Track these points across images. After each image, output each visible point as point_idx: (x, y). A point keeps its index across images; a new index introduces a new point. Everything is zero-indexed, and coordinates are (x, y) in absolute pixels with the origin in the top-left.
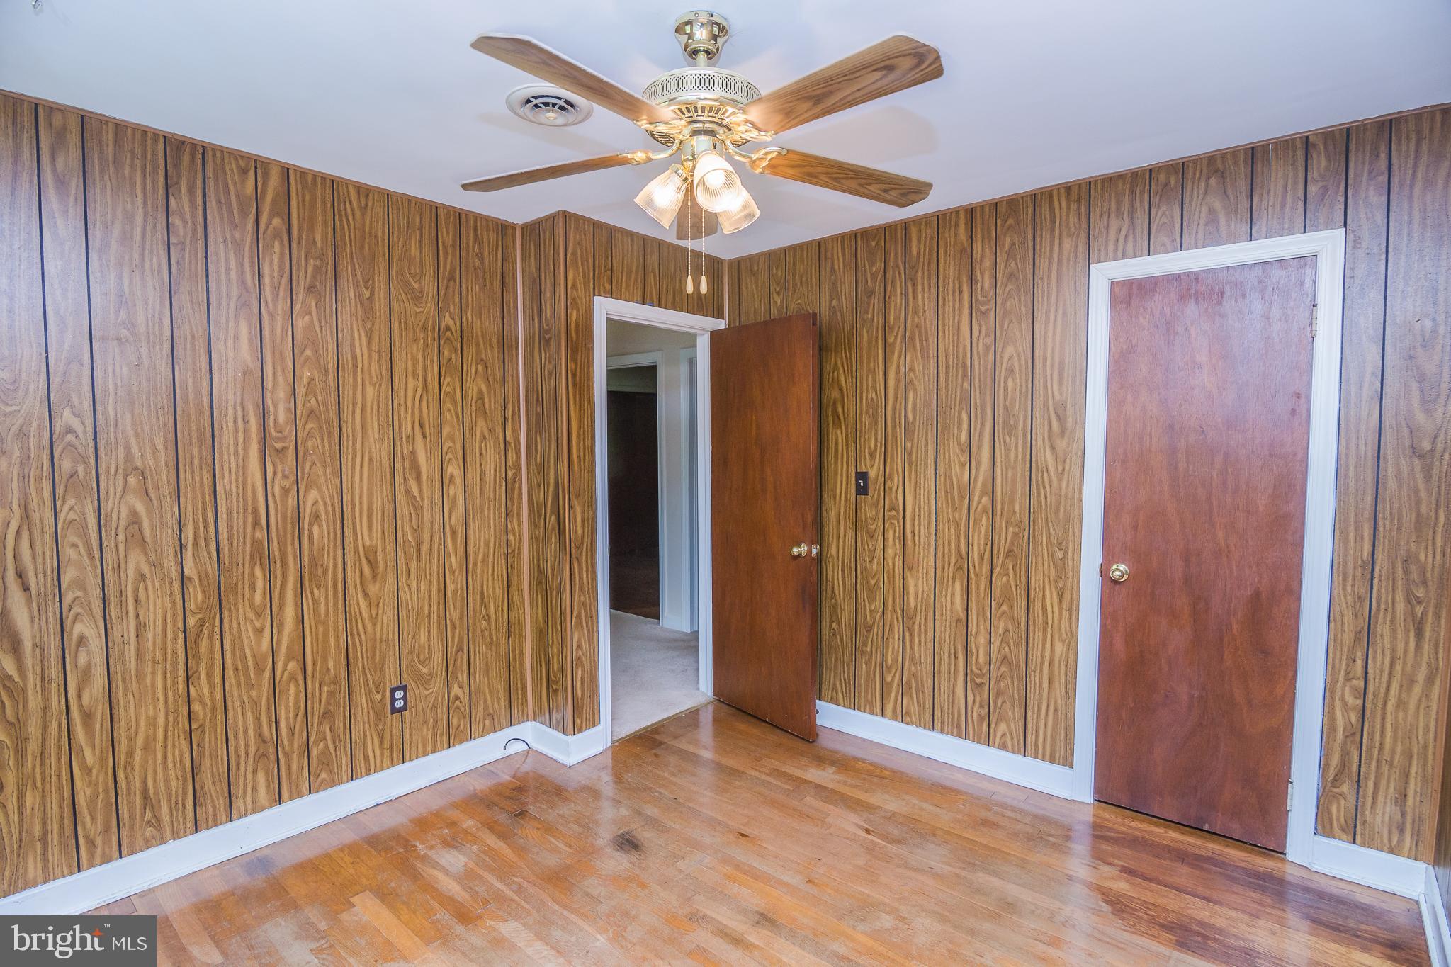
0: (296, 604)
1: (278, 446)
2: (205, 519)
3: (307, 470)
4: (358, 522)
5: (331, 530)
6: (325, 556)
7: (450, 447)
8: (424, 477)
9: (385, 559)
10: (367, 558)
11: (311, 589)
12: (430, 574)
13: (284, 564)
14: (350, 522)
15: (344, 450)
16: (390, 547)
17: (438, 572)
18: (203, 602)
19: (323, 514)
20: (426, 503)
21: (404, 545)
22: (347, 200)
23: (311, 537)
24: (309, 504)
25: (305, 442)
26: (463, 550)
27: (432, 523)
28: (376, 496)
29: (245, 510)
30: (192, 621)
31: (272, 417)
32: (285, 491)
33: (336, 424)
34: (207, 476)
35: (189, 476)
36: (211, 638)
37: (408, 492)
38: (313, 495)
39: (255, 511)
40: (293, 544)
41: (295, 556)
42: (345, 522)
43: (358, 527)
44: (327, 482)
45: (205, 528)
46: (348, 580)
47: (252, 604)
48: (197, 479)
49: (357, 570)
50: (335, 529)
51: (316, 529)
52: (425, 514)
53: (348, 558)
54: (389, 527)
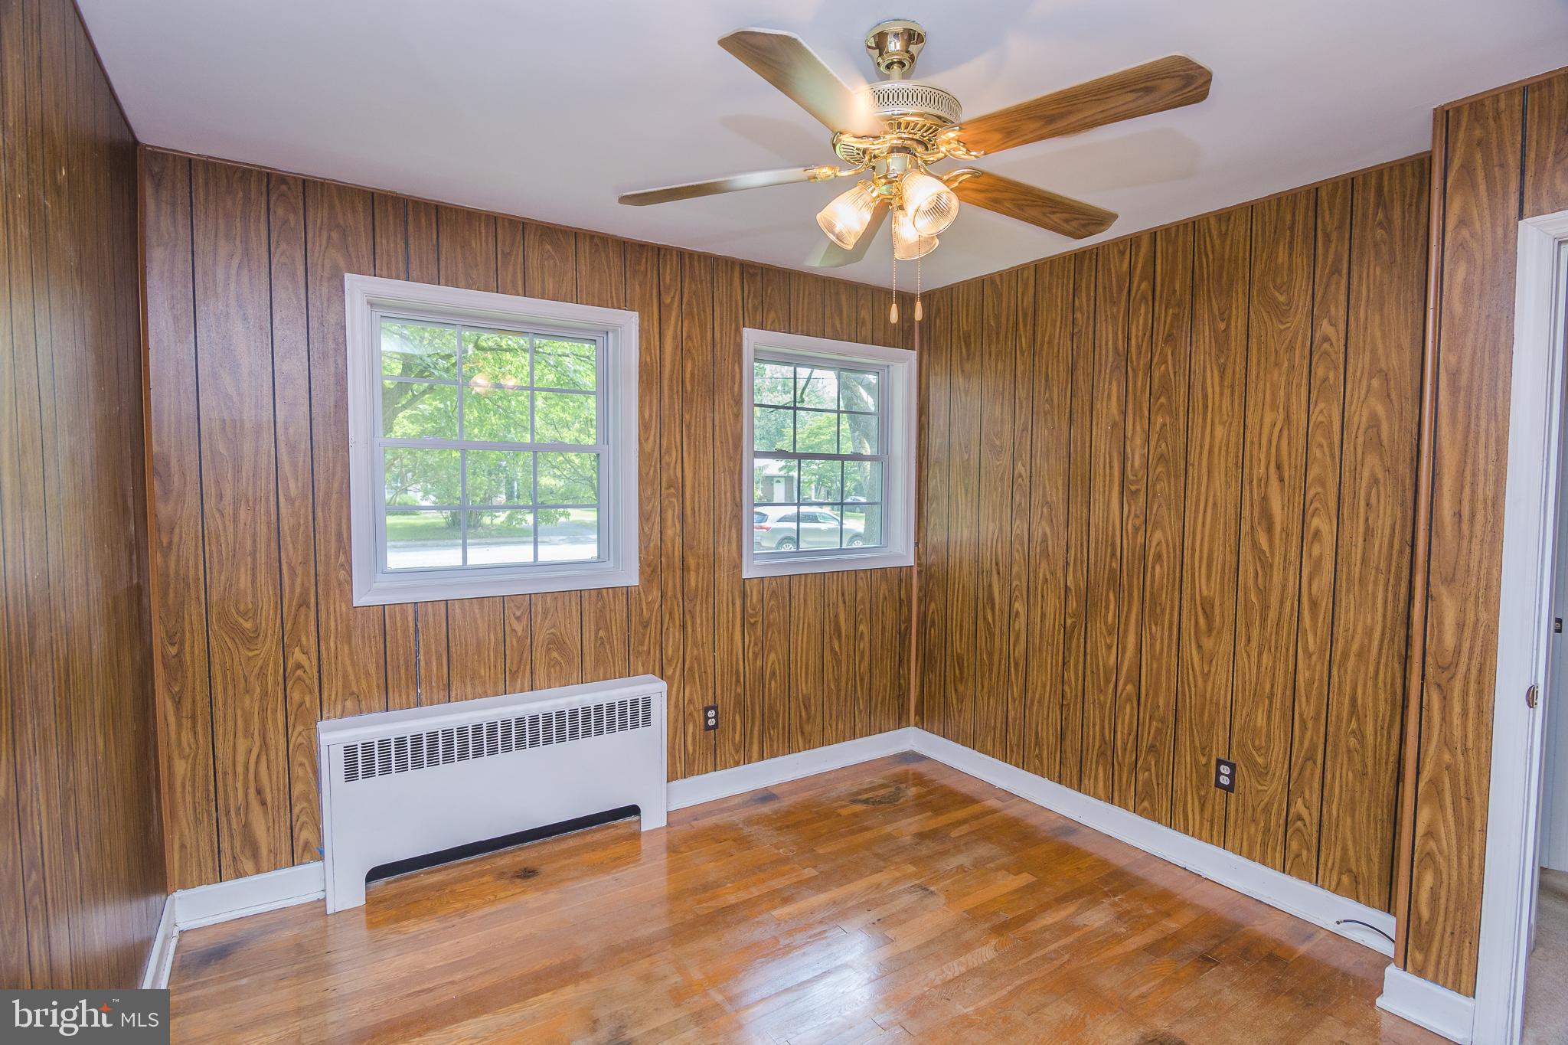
0: (1137, 634)
1: (1133, 488)
2: (1082, 545)
3: (1154, 511)
4: (1197, 569)
5: (1171, 572)
6: (1164, 596)
7: (1318, 493)
8: (1278, 528)
9: (1223, 615)
10: (1203, 609)
11: (1150, 624)
12: (1276, 648)
13: (1130, 595)
14: (1189, 567)
15: (1189, 493)
16: (1229, 603)
17: (1287, 649)
18: (1077, 609)
19: (1165, 556)
20: (1278, 560)
21: (1246, 605)
22: (1207, 234)
23: (1153, 576)
24: (1154, 544)
25: (1154, 485)
26: (1326, 630)
27: (1284, 587)
28: (1218, 544)
29: (1107, 541)
30: (1069, 622)
31: (1130, 462)
32: (1136, 529)
33: (1183, 466)
34: (1085, 511)
35: (1074, 511)
36: (1079, 639)
37: (1255, 545)
38: (1158, 535)
39: (1113, 544)
40: (1138, 578)
41: (1139, 589)
42: (1185, 567)
43: (1197, 574)
44: (1170, 524)
45: (1082, 553)
46: (1183, 626)
47: (1106, 622)
48: (1079, 513)
49: (1193, 617)
50: (1174, 572)
51: (1158, 568)
52: (1275, 573)
53: (1185, 604)
54: (1229, 580)
